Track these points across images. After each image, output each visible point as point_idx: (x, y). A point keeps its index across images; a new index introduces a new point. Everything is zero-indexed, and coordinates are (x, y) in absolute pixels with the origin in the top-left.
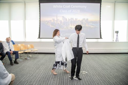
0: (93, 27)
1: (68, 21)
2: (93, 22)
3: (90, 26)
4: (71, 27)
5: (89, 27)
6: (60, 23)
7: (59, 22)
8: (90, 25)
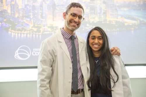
0: (134, 22)
1: (41, 6)
2: (128, 5)
3: (120, 19)
4: (52, 27)
5: (117, 22)
6: (9, 11)
7: (5, 8)
8: (122, 16)
